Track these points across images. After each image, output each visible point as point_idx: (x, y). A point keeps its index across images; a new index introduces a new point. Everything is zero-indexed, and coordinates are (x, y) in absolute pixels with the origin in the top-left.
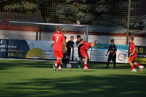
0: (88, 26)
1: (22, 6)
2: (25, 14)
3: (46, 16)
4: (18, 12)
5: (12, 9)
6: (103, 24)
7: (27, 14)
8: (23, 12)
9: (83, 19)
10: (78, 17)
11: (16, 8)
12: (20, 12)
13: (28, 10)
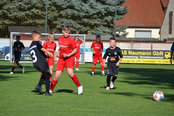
0: (84, 35)
1: (34, 21)
2: (37, 27)
3: (53, 28)
4: (31, 26)
5: (26, 24)
6: (96, 34)
7: (38, 27)
8: (35, 26)
9: (80, 30)
10: (77, 29)
11: (30, 23)
12: (33, 26)
13: (39, 24)
